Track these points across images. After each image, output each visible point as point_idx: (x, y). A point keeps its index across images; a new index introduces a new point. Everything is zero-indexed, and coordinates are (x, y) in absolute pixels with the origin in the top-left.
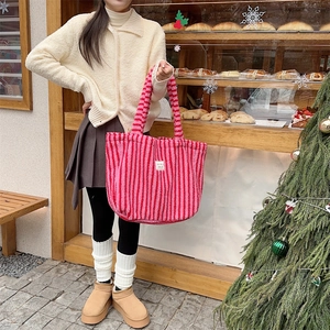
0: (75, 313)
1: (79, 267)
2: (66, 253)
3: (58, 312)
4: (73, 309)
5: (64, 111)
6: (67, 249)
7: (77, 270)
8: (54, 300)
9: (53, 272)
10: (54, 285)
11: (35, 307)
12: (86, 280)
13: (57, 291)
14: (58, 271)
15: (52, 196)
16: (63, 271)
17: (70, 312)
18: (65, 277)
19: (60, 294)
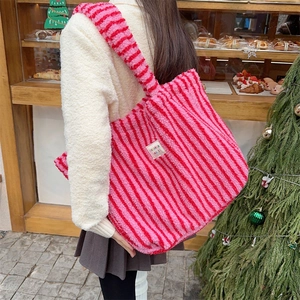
0: (55, 286)
1: (42, 236)
2: (27, 225)
3: (36, 288)
4: (51, 282)
5: (10, 84)
6: (27, 221)
7: (41, 239)
8: (29, 276)
9: (17, 246)
10: (24, 260)
11: (12, 288)
12: (54, 249)
13: (29, 267)
14: (23, 243)
15: (6, 173)
16: (28, 243)
17: (49, 286)
18: (32, 249)
19: (33, 269)
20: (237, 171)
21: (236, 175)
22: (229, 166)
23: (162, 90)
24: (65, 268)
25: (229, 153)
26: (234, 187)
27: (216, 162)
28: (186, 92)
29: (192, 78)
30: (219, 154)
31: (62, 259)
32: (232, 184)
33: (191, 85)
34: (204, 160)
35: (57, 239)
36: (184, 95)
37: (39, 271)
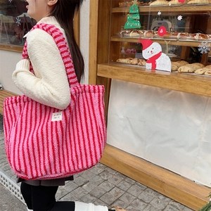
0: (92, 198)
1: (102, 165)
3: (81, 195)
4: (92, 195)
7: (100, 167)
8: (81, 186)
10: (84, 176)
11: (69, 189)
12: (104, 175)
13: (84, 180)
17: (89, 197)
18: (91, 171)
19: (86, 183)
20: (93, 154)
21: (91, 155)
22: (90, 148)
23: (79, 86)
24: (104, 190)
25: (94, 140)
26: (87, 162)
27: (84, 141)
28: (93, 94)
29: (101, 89)
30: (88, 137)
31: (105, 184)
32: (87, 159)
33: (99, 92)
34: (78, 136)
35: (109, 170)
36: (91, 95)
37: (88, 186)
